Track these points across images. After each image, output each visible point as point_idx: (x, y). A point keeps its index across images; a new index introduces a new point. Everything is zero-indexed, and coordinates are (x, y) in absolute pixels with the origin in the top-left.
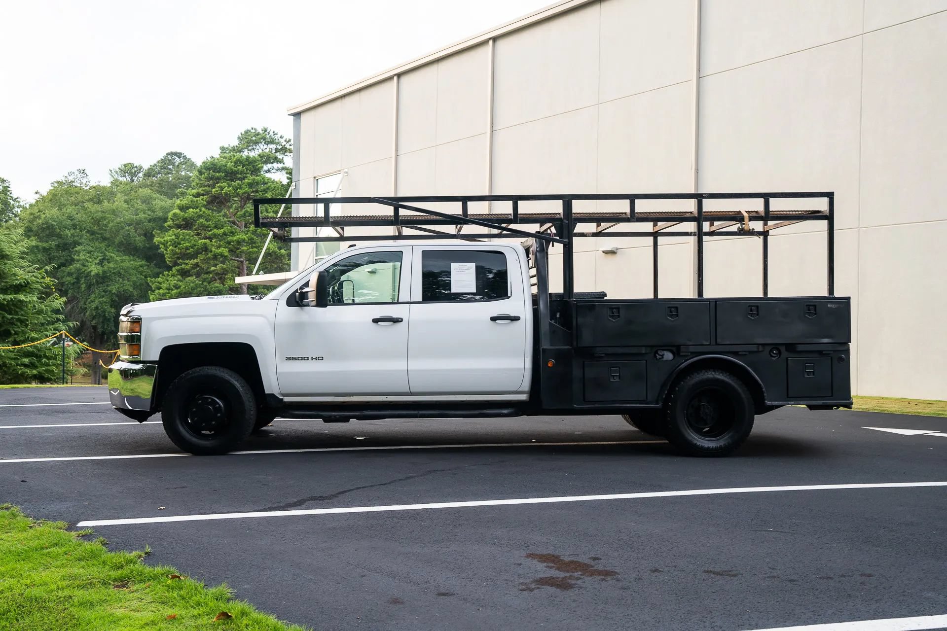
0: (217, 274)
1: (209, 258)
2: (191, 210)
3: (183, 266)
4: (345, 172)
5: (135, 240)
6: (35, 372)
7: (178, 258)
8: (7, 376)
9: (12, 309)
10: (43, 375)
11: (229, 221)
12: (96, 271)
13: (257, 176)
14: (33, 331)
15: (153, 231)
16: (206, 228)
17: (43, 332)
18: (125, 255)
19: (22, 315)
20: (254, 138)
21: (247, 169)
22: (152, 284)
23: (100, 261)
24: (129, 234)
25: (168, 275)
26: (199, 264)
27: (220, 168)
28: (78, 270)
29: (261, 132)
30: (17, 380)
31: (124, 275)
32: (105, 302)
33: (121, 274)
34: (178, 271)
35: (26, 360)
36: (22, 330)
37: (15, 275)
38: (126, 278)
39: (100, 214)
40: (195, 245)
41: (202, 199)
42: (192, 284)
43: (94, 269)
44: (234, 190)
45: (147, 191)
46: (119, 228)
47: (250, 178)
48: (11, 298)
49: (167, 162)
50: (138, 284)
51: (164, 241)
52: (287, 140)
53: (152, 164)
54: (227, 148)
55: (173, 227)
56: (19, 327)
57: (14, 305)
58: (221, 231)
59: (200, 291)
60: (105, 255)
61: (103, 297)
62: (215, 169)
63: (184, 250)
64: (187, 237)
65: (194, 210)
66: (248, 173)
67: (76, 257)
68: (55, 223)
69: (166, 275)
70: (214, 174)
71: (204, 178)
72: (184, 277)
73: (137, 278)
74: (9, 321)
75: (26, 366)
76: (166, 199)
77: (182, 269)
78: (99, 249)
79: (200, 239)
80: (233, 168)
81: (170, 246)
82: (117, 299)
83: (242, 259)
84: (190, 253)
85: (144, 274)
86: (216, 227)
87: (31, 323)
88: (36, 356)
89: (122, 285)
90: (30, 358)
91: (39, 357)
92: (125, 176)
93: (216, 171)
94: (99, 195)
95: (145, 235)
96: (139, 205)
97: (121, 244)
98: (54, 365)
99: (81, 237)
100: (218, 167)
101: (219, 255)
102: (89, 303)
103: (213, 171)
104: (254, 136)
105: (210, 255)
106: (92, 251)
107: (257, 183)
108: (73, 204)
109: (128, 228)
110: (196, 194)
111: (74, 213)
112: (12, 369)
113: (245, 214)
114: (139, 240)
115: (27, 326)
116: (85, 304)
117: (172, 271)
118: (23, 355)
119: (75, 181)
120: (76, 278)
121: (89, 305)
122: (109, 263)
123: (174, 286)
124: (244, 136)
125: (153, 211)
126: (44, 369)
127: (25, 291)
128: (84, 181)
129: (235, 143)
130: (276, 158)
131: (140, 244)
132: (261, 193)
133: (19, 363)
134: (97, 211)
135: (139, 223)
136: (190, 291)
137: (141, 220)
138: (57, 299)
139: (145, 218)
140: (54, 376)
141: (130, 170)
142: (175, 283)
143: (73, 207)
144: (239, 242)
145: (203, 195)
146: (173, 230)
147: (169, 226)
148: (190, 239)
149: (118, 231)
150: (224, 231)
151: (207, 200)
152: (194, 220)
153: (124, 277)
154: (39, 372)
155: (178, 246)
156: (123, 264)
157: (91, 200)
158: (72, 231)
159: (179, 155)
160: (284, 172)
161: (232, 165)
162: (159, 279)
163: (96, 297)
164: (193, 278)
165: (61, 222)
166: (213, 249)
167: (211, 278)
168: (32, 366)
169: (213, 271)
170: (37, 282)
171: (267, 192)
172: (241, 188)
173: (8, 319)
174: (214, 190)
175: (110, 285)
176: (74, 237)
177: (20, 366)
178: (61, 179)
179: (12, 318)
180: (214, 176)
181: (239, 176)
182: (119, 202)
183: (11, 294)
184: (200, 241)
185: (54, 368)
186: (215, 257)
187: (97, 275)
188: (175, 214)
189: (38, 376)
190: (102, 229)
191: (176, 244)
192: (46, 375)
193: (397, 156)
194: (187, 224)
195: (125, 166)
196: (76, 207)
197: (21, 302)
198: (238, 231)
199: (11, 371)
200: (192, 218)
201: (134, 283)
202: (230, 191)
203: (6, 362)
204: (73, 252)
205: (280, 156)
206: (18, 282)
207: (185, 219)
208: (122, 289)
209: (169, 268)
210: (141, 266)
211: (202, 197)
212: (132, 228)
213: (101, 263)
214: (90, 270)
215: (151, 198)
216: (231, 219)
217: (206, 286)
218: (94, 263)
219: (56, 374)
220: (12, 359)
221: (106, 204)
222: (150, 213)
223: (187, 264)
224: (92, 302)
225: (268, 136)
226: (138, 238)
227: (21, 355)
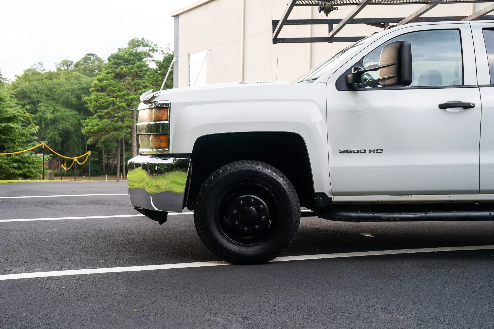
0: (120, 118)
1: (115, 109)
2: (105, 81)
3: (100, 113)
4: (209, 50)
5: (71, 100)
6: (21, 172)
7: (98, 109)
8: (3, 175)
9: (6, 133)
10: (26, 174)
11: (126, 88)
12: (51, 117)
13: (141, 62)
14: (19, 147)
15: (81, 95)
16: (113, 91)
17: (25, 147)
18: (66, 108)
19: (12, 136)
20: (137, 43)
21: (136, 58)
22: (83, 124)
23: (52, 111)
24: (68, 97)
25: (92, 118)
26: (110, 112)
27: (121, 58)
28: (40, 116)
29: (141, 40)
30: (10, 177)
31: (66, 119)
32: (56, 134)
33: (64, 119)
34: (97, 116)
35: (15, 165)
36: (12, 146)
37: (6, 111)
38: (67, 121)
39: (52, 86)
40: (107, 101)
41: (111, 75)
42: (106, 123)
43: (49, 116)
44: (129, 70)
45: (77, 73)
46: (62, 93)
47: (138, 63)
48: (5, 125)
49: (87, 59)
50: (74, 124)
51: (90, 99)
52: (155, 44)
53: (79, 60)
54: (122, 49)
55: (95, 91)
56: (10, 144)
57: (7, 130)
58: (122, 94)
59: (110, 127)
60: (55, 108)
61: (54, 131)
62: (118, 58)
63: (101, 104)
64: (103, 97)
65: (107, 81)
66: (136, 61)
67: (39, 109)
68: (27, 90)
69: (91, 118)
70: (117, 61)
71: (112, 63)
72: (101, 119)
73: (73, 121)
74: (3, 140)
75: (15, 168)
76: (88, 78)
77: (100, 115)
78: (51, 105)
79: (110, 98)
80: (128, 57)
81: (93, 101)
82: (62, 132)
83: (133, 110)
84: (104, 106)
85: (77, 119)
86: (119, 91)
87: (17, 141)
88: (22, 162)
89: (65, 125)
90: (18, 163)
91: (23, 163)
92: (64, 67)
93: (118, 59)
94: (50, 76)
95: (77, 97)
96: (73, 80)
97: (63, 102)
98: (33, 168)
99: (42, 98)
100: (119, 57)
101: (121, 107)
102: (47, 135)
103: (117, 59)
104: (137, 42)
105: (116, 107)
106: (47, 106)
107: (142, 66)
108: (36, 80)
109: (67, 93)
110: (107, 72)
111: (38, 85)
112: (6, 170)
113: (135, 84)
114: (73, 100)
115: (15, 143)
116: (44, 135)
117: (94, 116)
118: (13, 161)
119: (37, 69)
120: (39, 121)
121: (47, 136)
122: (57, 112)
123: (96, 124)
124: (131, 42)
125: (81, 84)
126: (27, 170)
127: (13, 121)
128: (42, 69)
129: (126, 46)
130: (149, 54)
131: (74, 102)
132: (144, 72)
133: (11, 166)
134: (50, 84)
135: (73, 90)
136: (105, 127)
137: (74, 89)
138: (33, 127)
139: (77, 88)
140: (33, 174)
141: (66, 63)
142: (96, 123)
143: (37, 81)
144: (132, 100)
145: (111, 73)
146: (95, 93)
147: (92, 91)
148: (104, 98)
149: (62, 95)
150: (124, 93)
151: (114, 76)
152: (106, 87)
153: (65, 121)
154: (23, 172)
155: (98, 102)
156: (65, 113)
157: (46, 78)
158: (37, 95)
159: (93, 55)
160: (154, 62)
161: (128, 56)
162: (87, 121)
163: (50, 131)
164: (106, 120)
165: (30, 90)
166: (118, 103)
167: (116, 120)
168: (19, 168)
169: (117, 116)
170: (21, 116)
171: (147, 71)
172: (133, 69)
173: (3, 139)
174: (117, 70)
175: (58, 125)
176: (38, 98)
177: (11, 168)
178: (29, 67)
179: (6, 138)
180: (117, 62)
181: (131, 62)
182: (62, 79)
183: (4, 123)
184: (110, 99)
185: (33, 170)
186: (119, 108)
187: (51, 119)
188: (95, 84)
189: (22, 175)
190: (52, 94)
191: (96, 101)
192: (28, 174)
193: (244, 37)
194: (102, 89)
195: (64, 61)
196: (39, 82)
197: (11, 128)
198: (131, 93)
199: (6, 171)
200: (105, 86)
201: (72, 123)
202: (126, 71)
203: (2, 166)
204: (37, 106)
205: (151, 53)
206: (9, 116)
207: (101, 87)
208: (65, 127)
209: (92, 115)
210: (75, 114)
211: (110, 74)
212: (69, 93)
213: (53, 112)
214: (47, 116)
215: (80, 77)
216: (127, 87)
217: (114, 124)
218: (49, 112)
219: (34, 174)
220: (6, 164)
221: (55, 80)
222: (79, 85)
223: (102, 112)
224: (48, 134)
225: (144, 43)
226: (73, 99)
227: (12, 161)
